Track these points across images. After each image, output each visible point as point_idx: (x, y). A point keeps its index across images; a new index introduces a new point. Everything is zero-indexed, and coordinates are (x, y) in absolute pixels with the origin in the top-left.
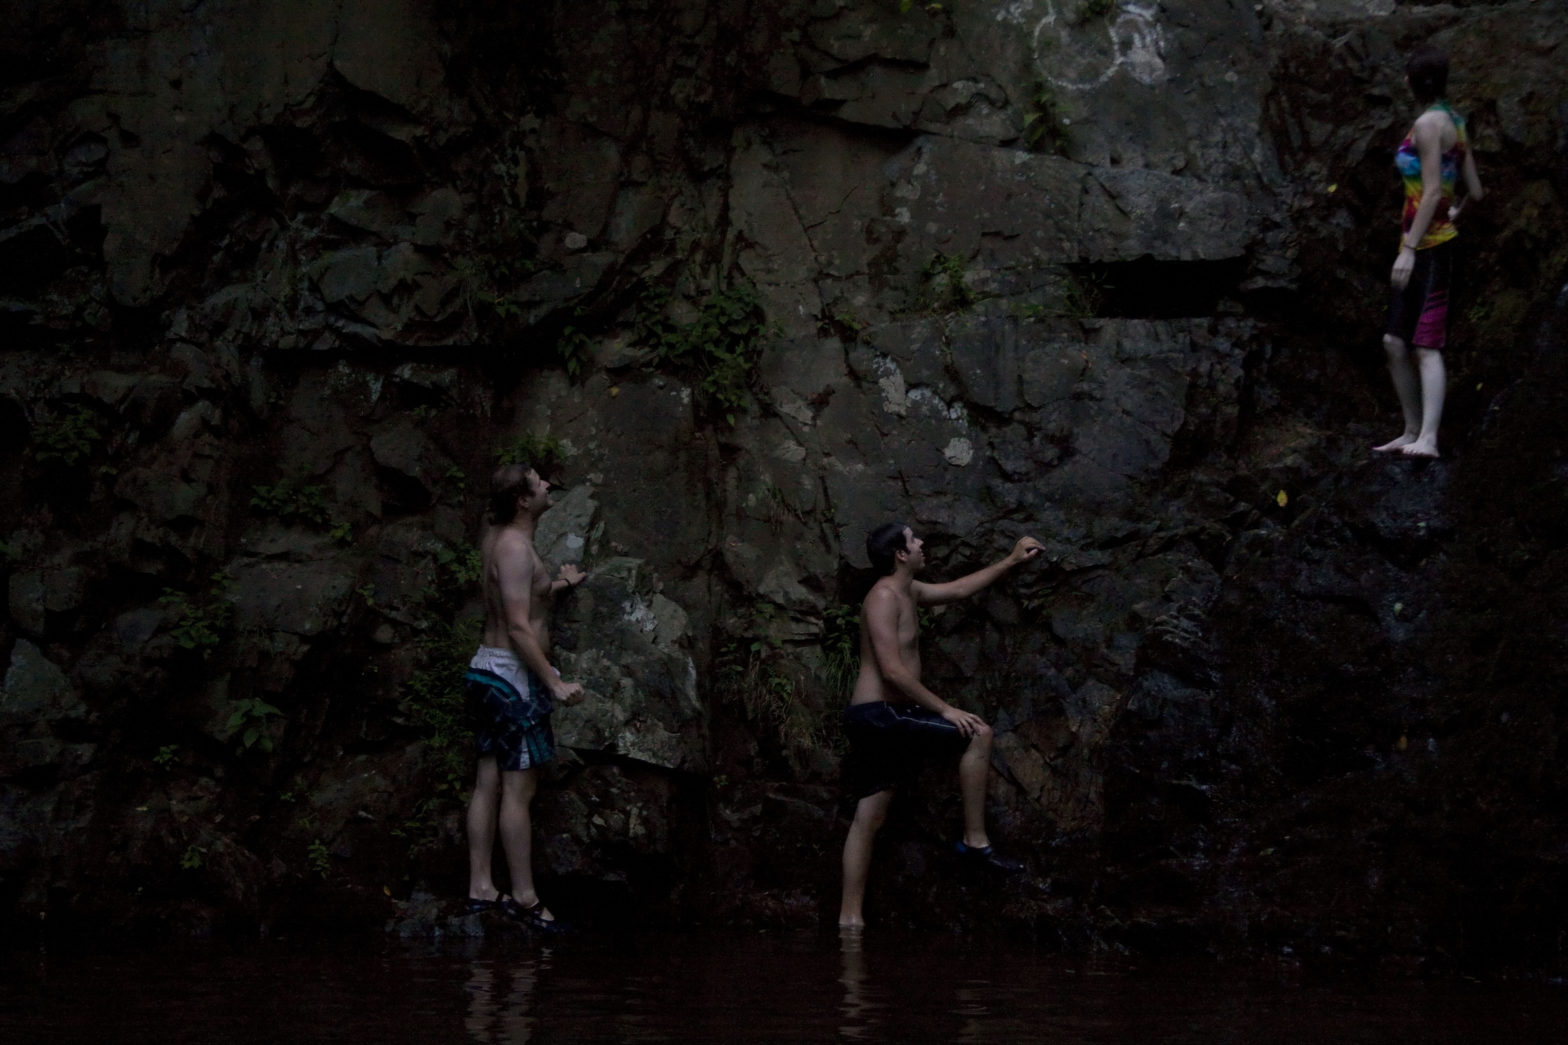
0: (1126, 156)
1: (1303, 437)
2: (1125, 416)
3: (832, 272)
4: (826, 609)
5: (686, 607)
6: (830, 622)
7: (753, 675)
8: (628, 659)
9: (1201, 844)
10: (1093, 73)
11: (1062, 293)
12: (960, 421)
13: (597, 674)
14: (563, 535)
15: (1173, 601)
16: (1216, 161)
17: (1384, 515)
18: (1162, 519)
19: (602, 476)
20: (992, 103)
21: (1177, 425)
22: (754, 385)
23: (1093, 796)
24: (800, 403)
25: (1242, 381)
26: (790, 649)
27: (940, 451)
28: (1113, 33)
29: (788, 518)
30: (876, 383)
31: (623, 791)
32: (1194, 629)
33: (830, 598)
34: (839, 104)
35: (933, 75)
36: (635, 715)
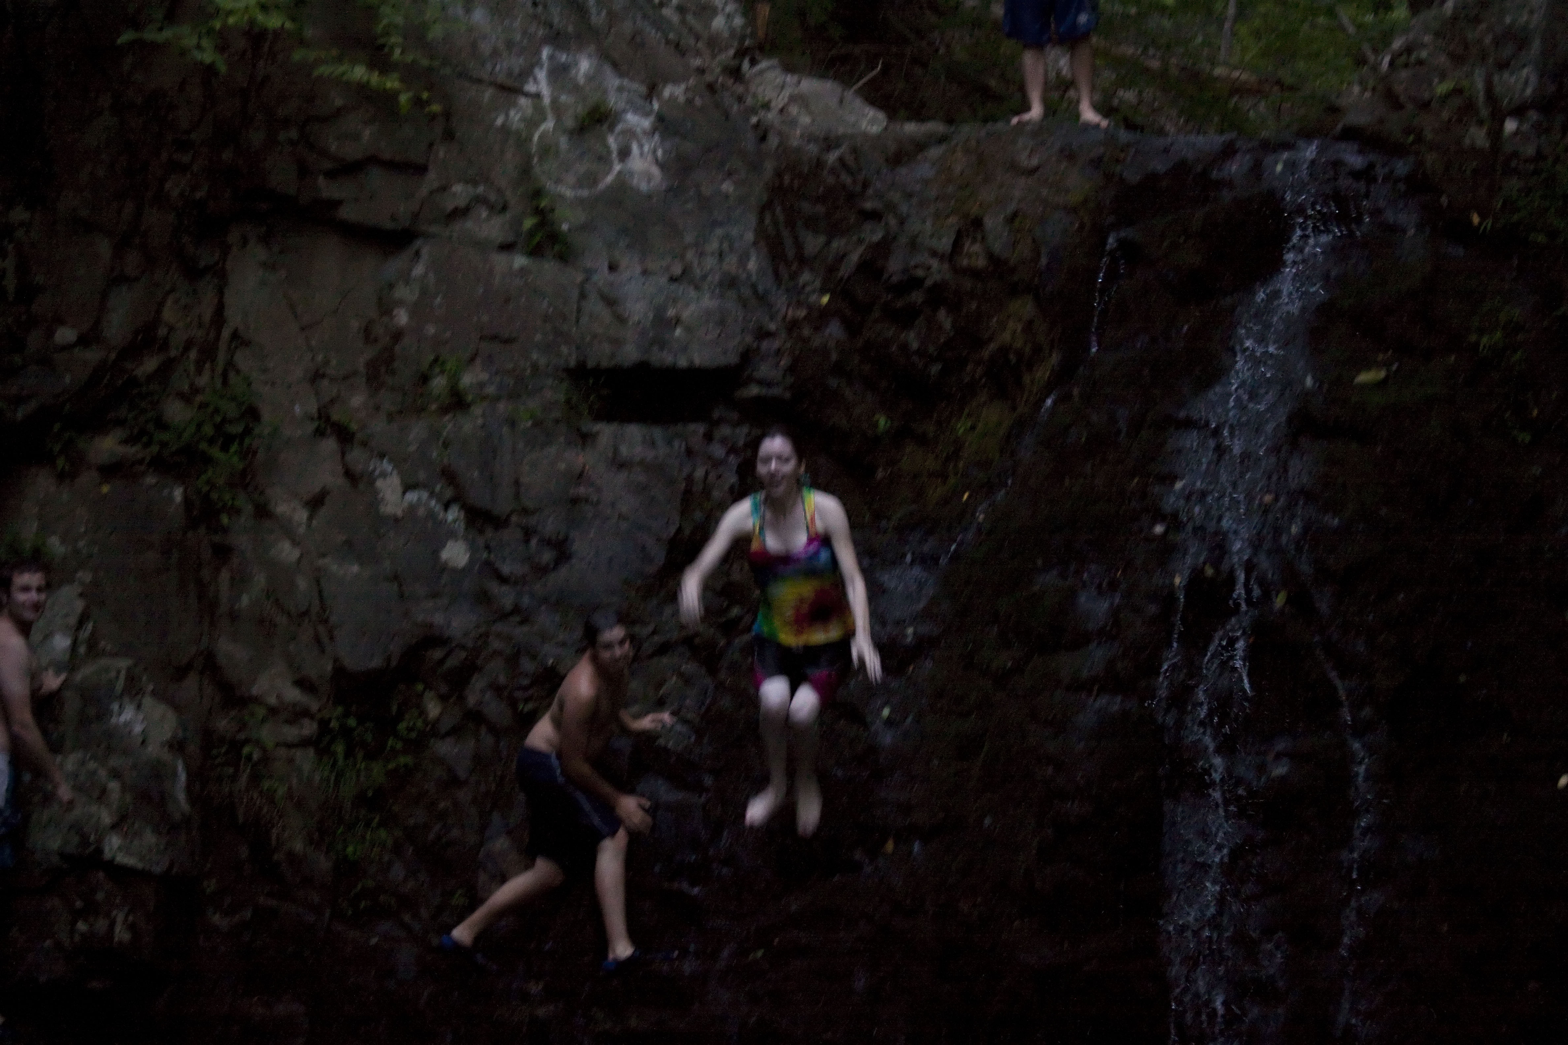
0: (624, 262)
2: (621, 521)
3: (329, 372)
4: (319, 710)
5: (177, 708)
6: (324, 724)
7: (244, 779)
8: (115, 761)
10: (591, 180)
11: (562, 397)
12: (457, 523)
13: (83, 778)
14: (50, 635)
16: (712, 269)
18: (656, 623)
19: (91, 575)
20: (491, 207)
21: (672, 530)
22: (248, 485)
24: (297, 503)
26: (282, 752)
27: (436, 553)
28: (611, 141)
29: (281, 620)
30: (372, 482)
31: (108, 896)
32: (688, 733)
33: (323, 701)
34: (336, 204)
35: (432, 179)
36: (122, 818)
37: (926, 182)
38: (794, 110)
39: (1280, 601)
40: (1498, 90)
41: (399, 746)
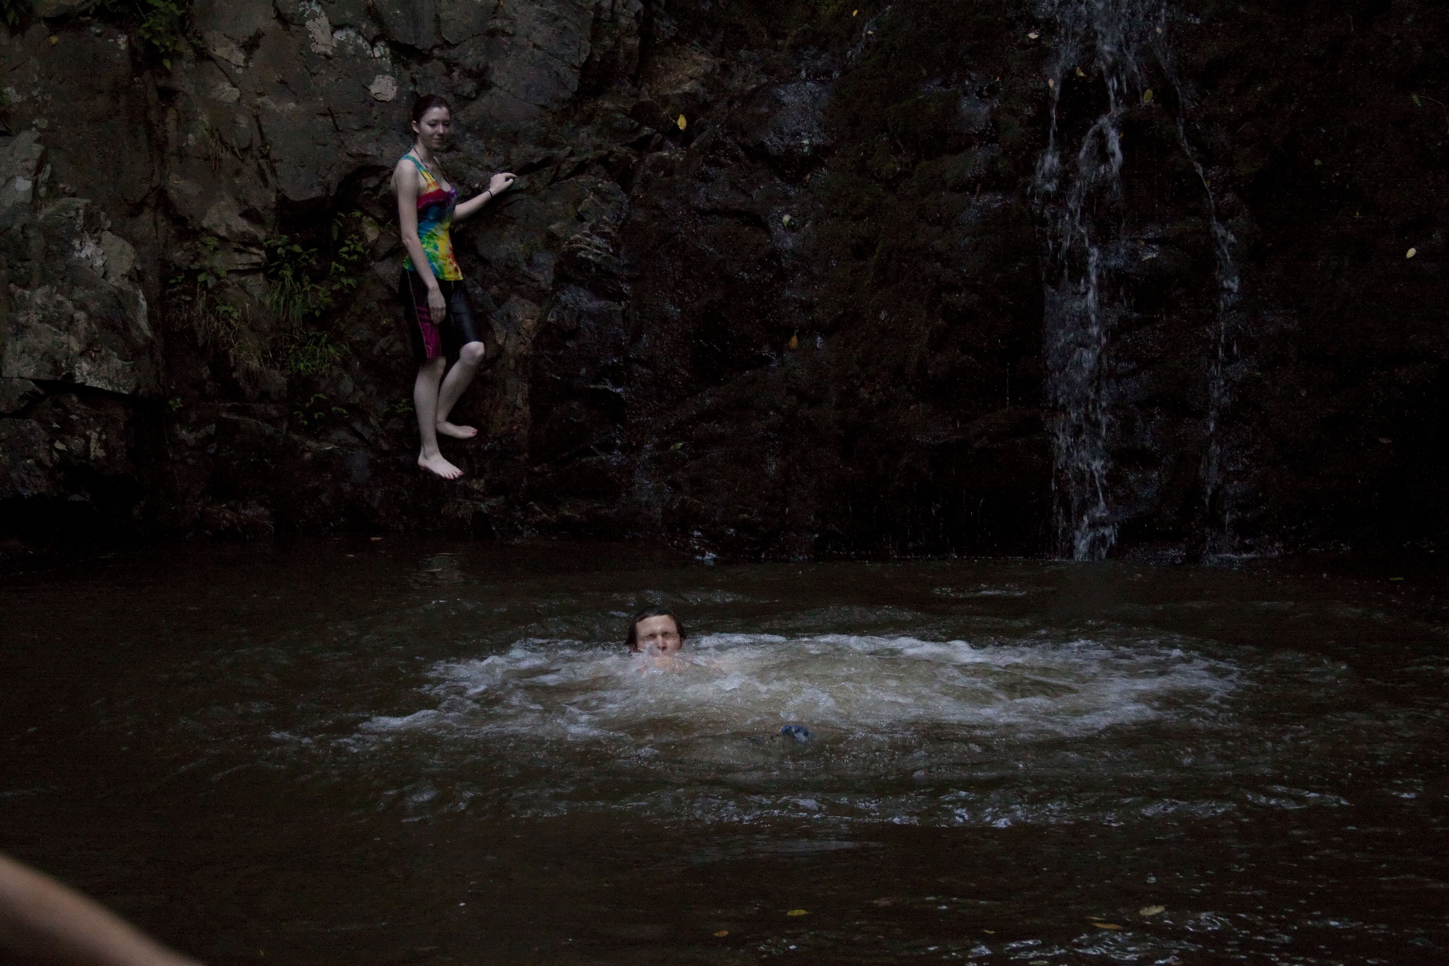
1: (698, 65)
2: (536, 50)
4: (266, 240)
5: (135, 244)
6: (271, 252)
7: (201, 304)
8: (79, 294)
9: (618, 441)
12: (384, 59)
13: (51, 309)
14: (10, 179)
15: (585, 220)
17: (772, 135)
18: (573, 145)
19: (46, 121)
21: (583, 58)
22: (187, 31)
23: (519, 402)
24: (233, 46)
25: (642, 13)
26: (234, 278)
27: (366, 88)
29: (226, 155)
30: (304, 25)
31: (82, 418)
32: (606, 246)
33: (270, 230)
36: (90, 345)
41: (342, 268)
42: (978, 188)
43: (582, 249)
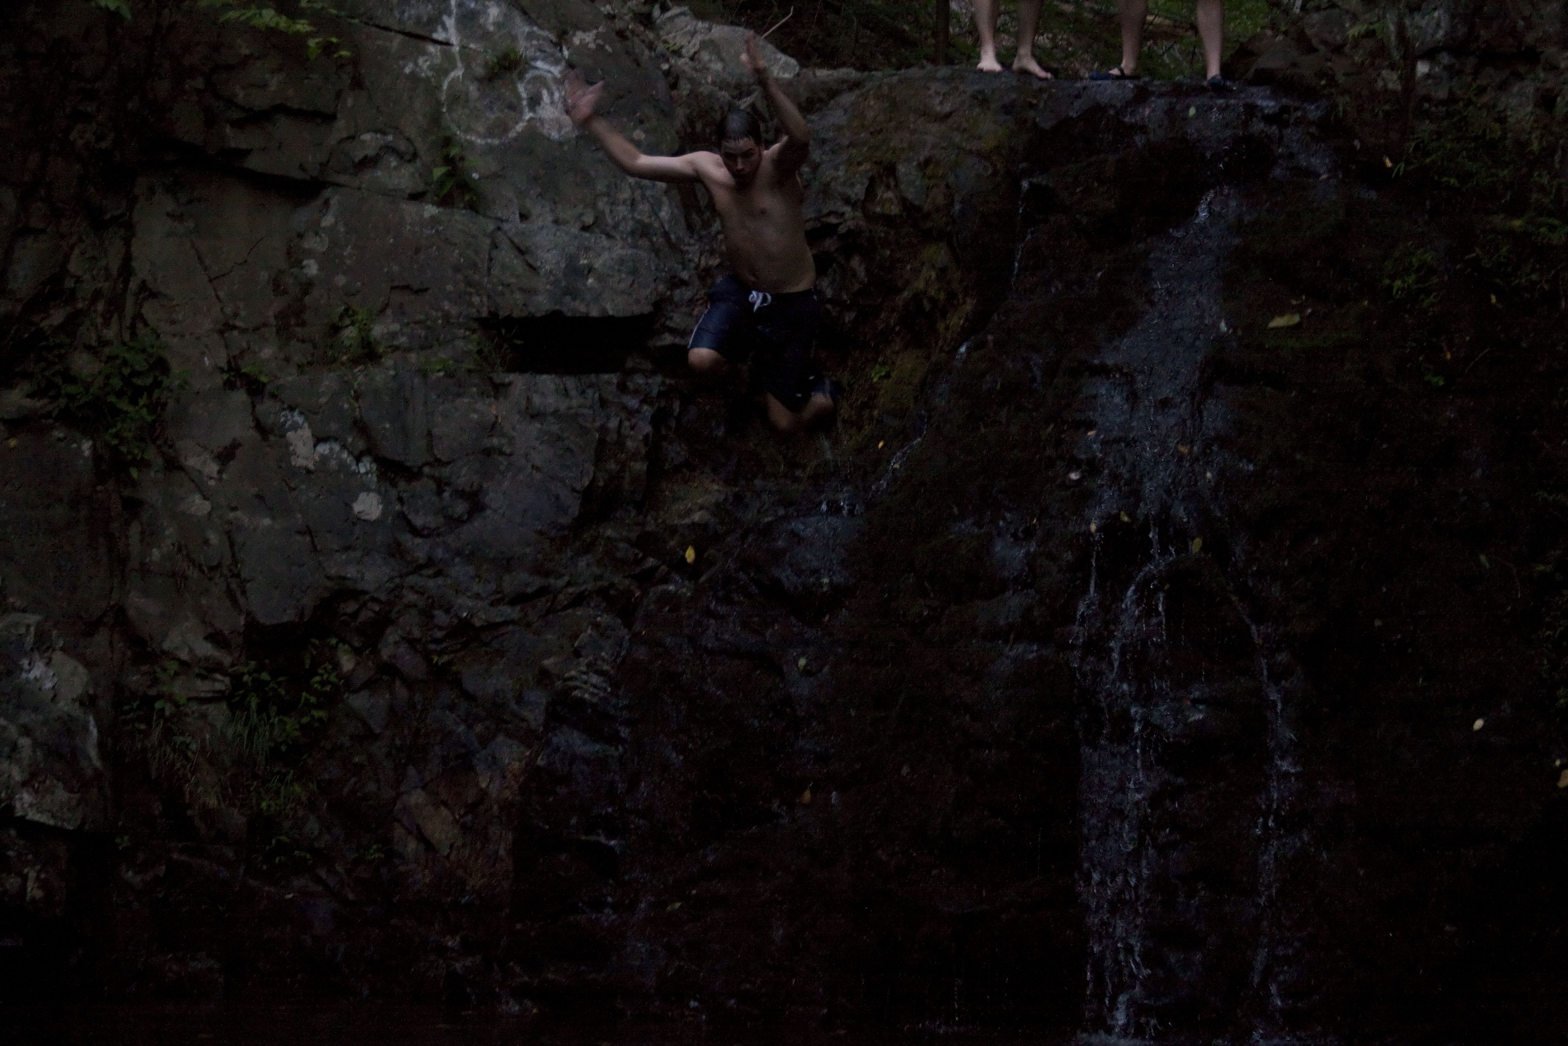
0: (535, 212)
1: (710, 493)
2: (534, 472)
3: (239, 323)
4: (232, 665)
5: (89, 665)
6: (237, 679)
7: (156, 734)
8: (25, 718)
9: (609, 899)
10: (502, 128)
11: (472, 347)
12: (370, 476)
15: (582, 656)
16: (624, 218)
17: (789, 571)
18: (571, 576)
20: (400, 155)
21: (586, 481)
22: (158, 437)
23: (502, 852)
24: (207, 456)
25: (650, 438)
26: (194, 706)
27: (348, 506)
28: (521, 88)
29: (193, 573)
30: (283, 436)
31: (20, 854)
32: (604, 685)
33: (236, 655)
34: (245, 153)
35: (341, 127)
36: (33, 775)
37: (839, 128)
38: (705, 56)
39: (1196, 545)
40: (1410, 33)
41: (313, 700)
42: (1012, 636)
43: (576, 688)
